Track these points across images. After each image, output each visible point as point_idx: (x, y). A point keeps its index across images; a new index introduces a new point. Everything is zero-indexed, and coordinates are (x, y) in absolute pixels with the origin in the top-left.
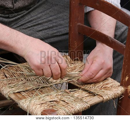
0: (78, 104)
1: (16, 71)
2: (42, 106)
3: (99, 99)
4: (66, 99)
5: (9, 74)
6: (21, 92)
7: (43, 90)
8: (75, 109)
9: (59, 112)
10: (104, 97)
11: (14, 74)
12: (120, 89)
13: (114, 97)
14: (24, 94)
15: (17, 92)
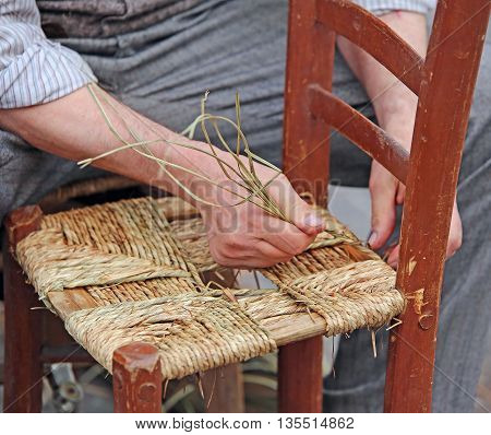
0: (240, 337)
1: (101, 221)
2: (130, 333)
3: (312, 325)
4: (214, 318)
5: (78, 230)
6: (91, 286)
7: (163, 286)
8: (223, 348)
9: (170, 356)
10: (329, 321)
11: (92, 231)
12: (388, 298)
13: (363, 323)
14: (97, 293)
15: (77, 288)
